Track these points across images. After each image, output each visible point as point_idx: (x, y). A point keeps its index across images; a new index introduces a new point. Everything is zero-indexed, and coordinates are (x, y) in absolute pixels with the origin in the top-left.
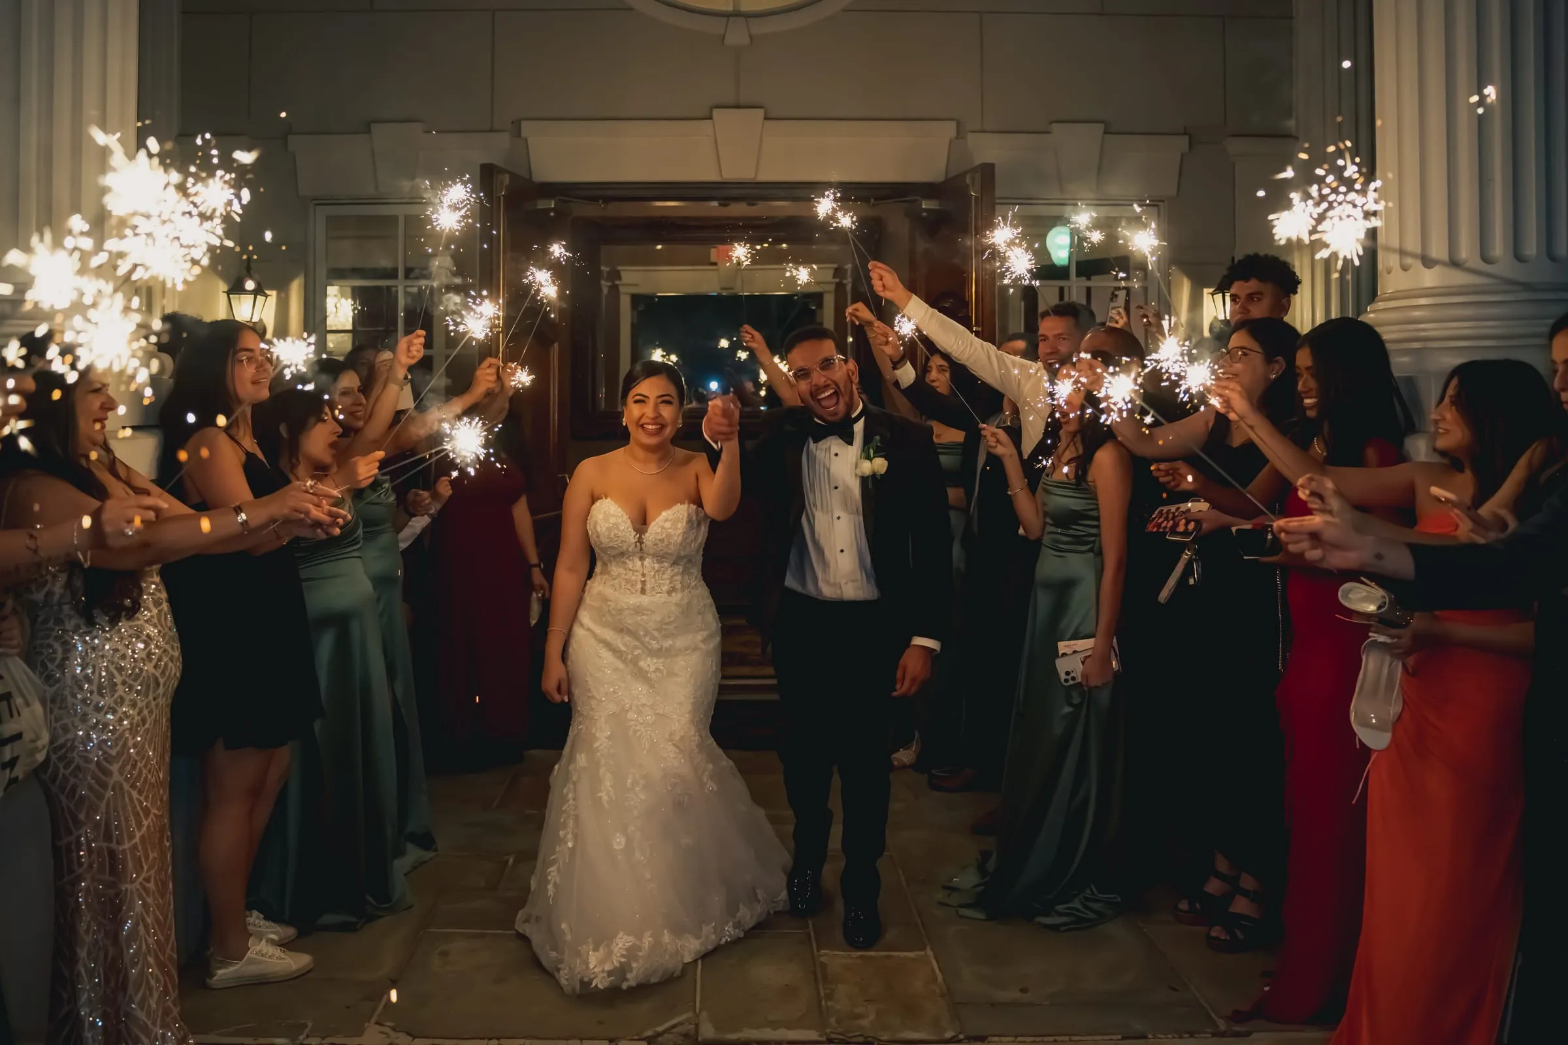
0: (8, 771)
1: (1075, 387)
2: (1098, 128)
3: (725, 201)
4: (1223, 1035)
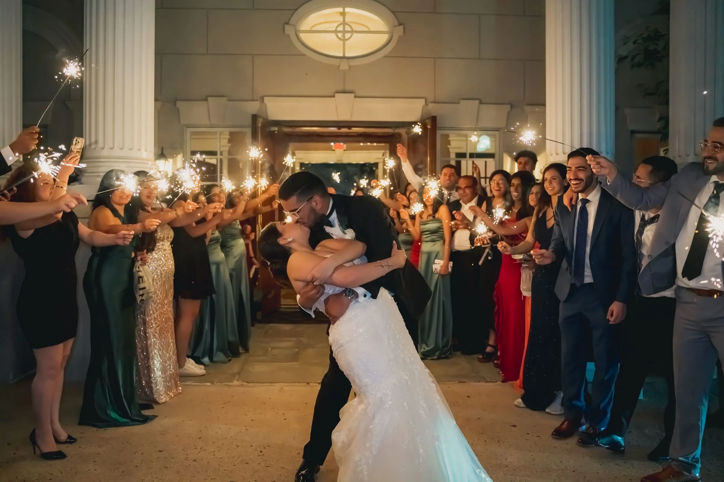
0: (141, 297)
1: (429, 195)
2: (477, 102)
3: (339, 127)
4: (489, 382)
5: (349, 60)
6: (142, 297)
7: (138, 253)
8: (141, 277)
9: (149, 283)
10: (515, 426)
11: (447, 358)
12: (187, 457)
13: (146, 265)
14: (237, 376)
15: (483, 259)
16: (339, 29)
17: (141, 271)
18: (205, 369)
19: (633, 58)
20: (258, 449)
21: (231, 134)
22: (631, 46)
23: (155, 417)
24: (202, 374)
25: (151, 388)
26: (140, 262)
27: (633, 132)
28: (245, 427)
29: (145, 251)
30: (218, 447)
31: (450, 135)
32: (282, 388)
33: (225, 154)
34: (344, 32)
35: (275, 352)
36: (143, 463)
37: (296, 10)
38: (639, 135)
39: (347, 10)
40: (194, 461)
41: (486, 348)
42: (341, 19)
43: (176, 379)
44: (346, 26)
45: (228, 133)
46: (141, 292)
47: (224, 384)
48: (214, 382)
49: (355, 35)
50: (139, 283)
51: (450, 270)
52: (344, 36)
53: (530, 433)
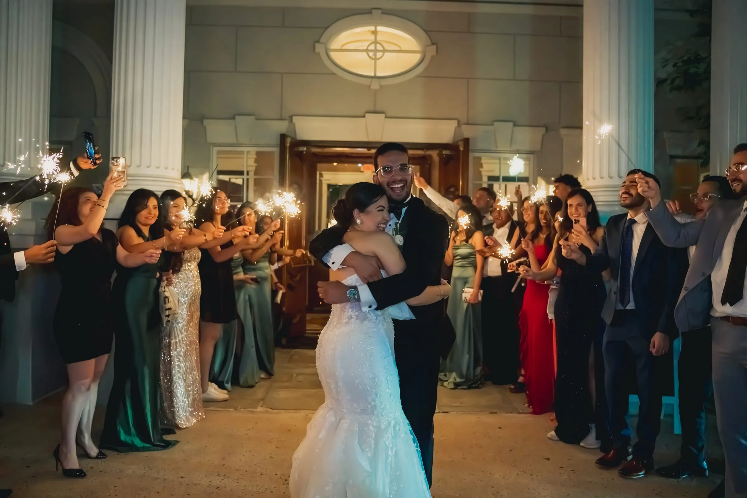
2: (511, 124)
3: (369, 148)
4: (521, 413)
5: (382, 80)
6: (168, 318)
7: (164, 273)
8: (166, 297)
9: (175, 303)
10: (548, 459)
11: (477, 387)
12: (210, 484)
13: (171, 286)
14: (262, 402)
15: (516, 286)
16: (370, 48)
17: (167, 292)
18: (228, 394)
19: (673, 81)
20: (282, 477)
21: (258, 153)
22: (670, 68)
23: (177, 442)
24: (225, 399)
25: (173, 413)
26: (166, 281)
27: (672, 157)
28: (270, 455)
29: (171, 271)
30: (242, 475)
31: (483, 158)
32: (307, 415)
33: (252, 174)
34: (376, 51)
35: (300, 378)
36: (164, 489)
37: (327, 28)
38: (679, 161)
39: (379, 28)
40: (217, 488)
41: (518, 378)
42: (372, 37)
43: (199, 404)
44: (378, 45)
45: (254, 153)
46: (167, 313)
47: (248, 411)
48: (238, 407)
49: (387, 54)
50: (165, 303)
51: (480, 298)
52: (375, 55)
53: (563, 467)
